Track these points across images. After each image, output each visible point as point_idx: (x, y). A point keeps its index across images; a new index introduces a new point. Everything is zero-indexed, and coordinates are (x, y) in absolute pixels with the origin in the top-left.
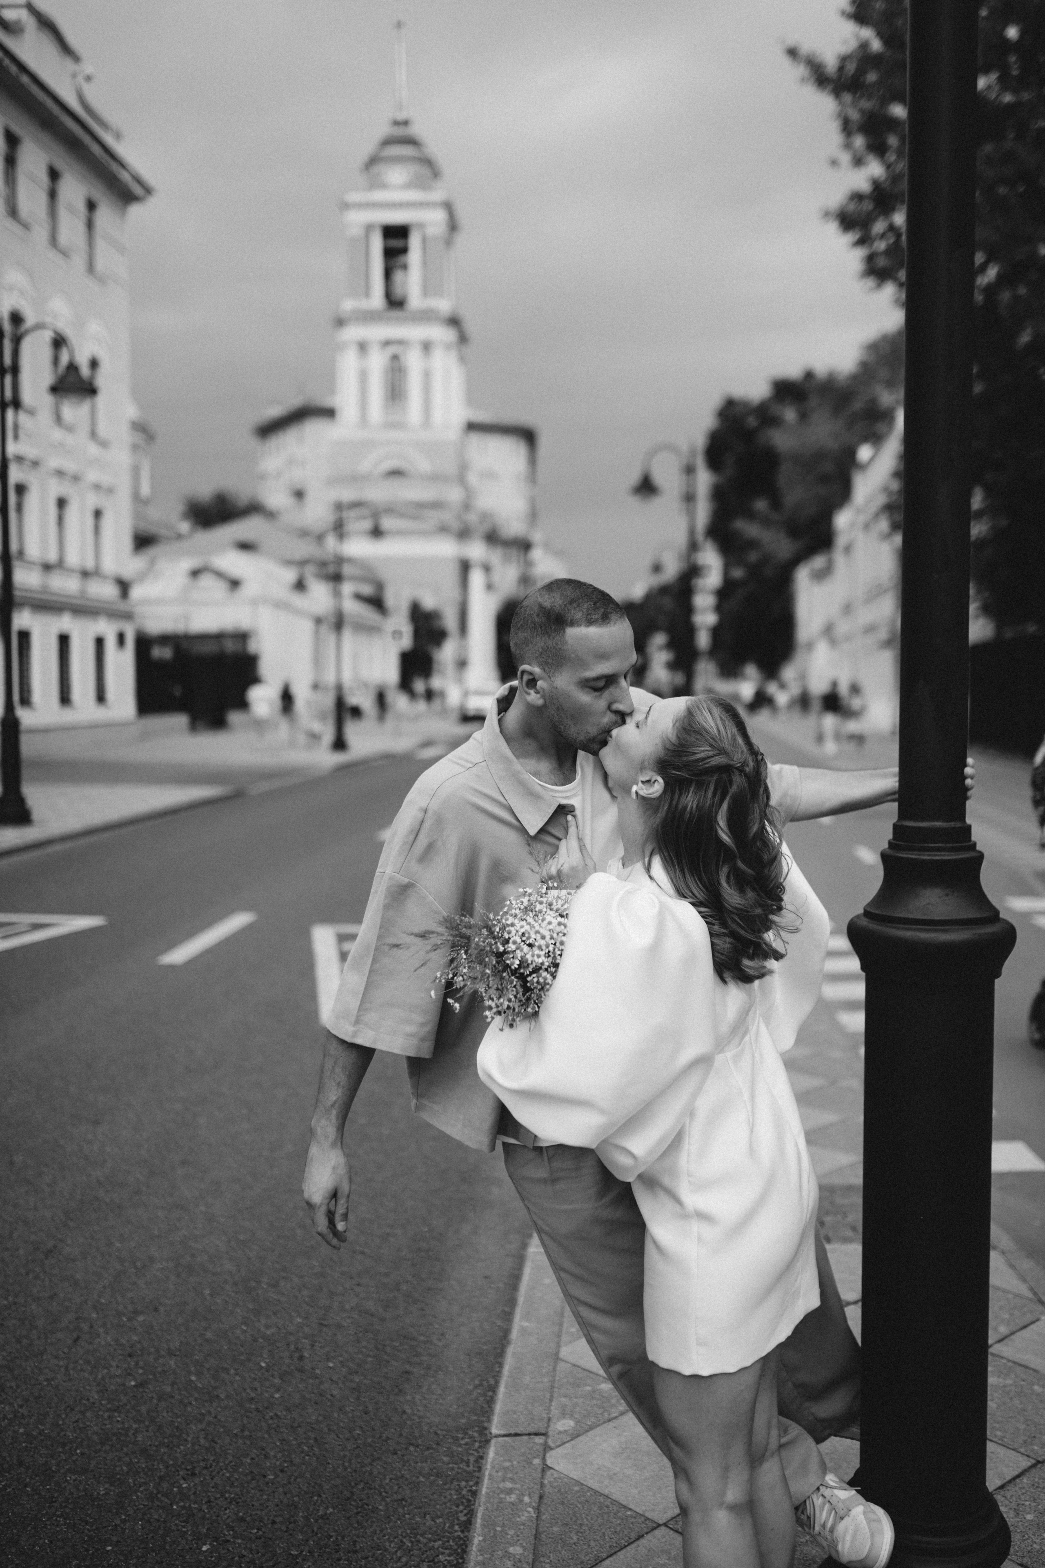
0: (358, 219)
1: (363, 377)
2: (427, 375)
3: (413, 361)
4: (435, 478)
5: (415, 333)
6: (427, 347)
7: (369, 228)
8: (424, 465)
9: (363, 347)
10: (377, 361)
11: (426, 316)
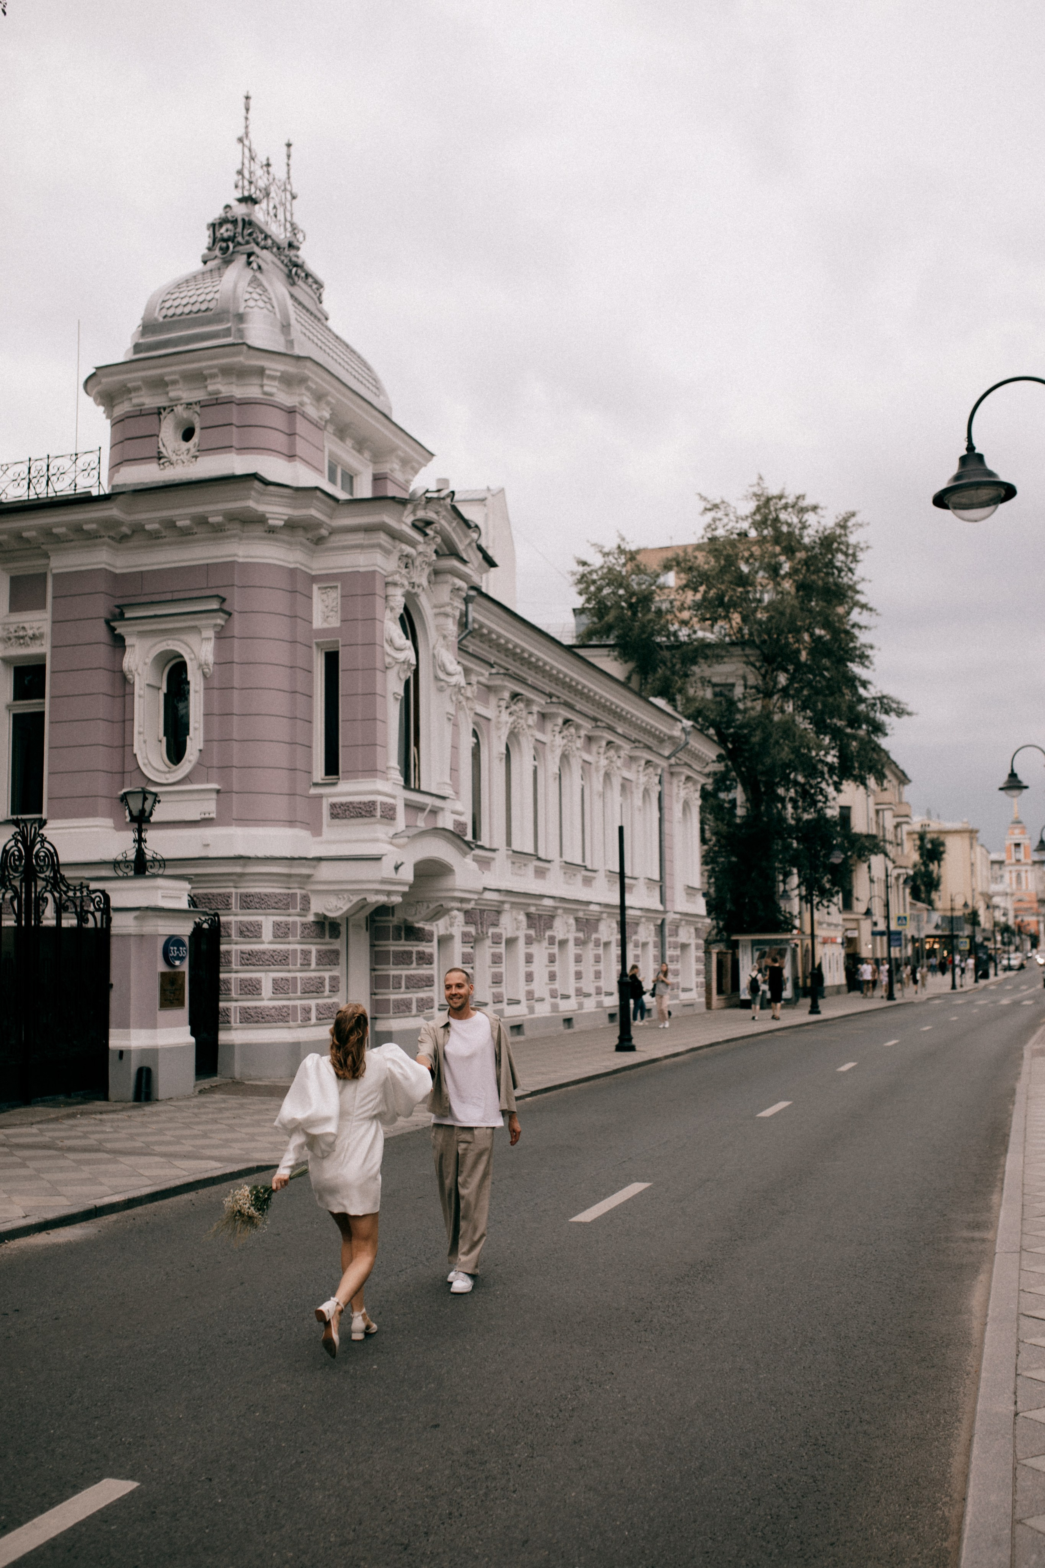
0: (1008, 842)
1: (1011, 878)
2: (1027, 878)
3: (1023, 875)
4: (1030, 902)
5: (1024, 868)
6: (1026, 871)
7: (1011, 845)
8: (1027, 898)
9: (1011, 872)
10: (1014, 875)
11: (1026, 864)
